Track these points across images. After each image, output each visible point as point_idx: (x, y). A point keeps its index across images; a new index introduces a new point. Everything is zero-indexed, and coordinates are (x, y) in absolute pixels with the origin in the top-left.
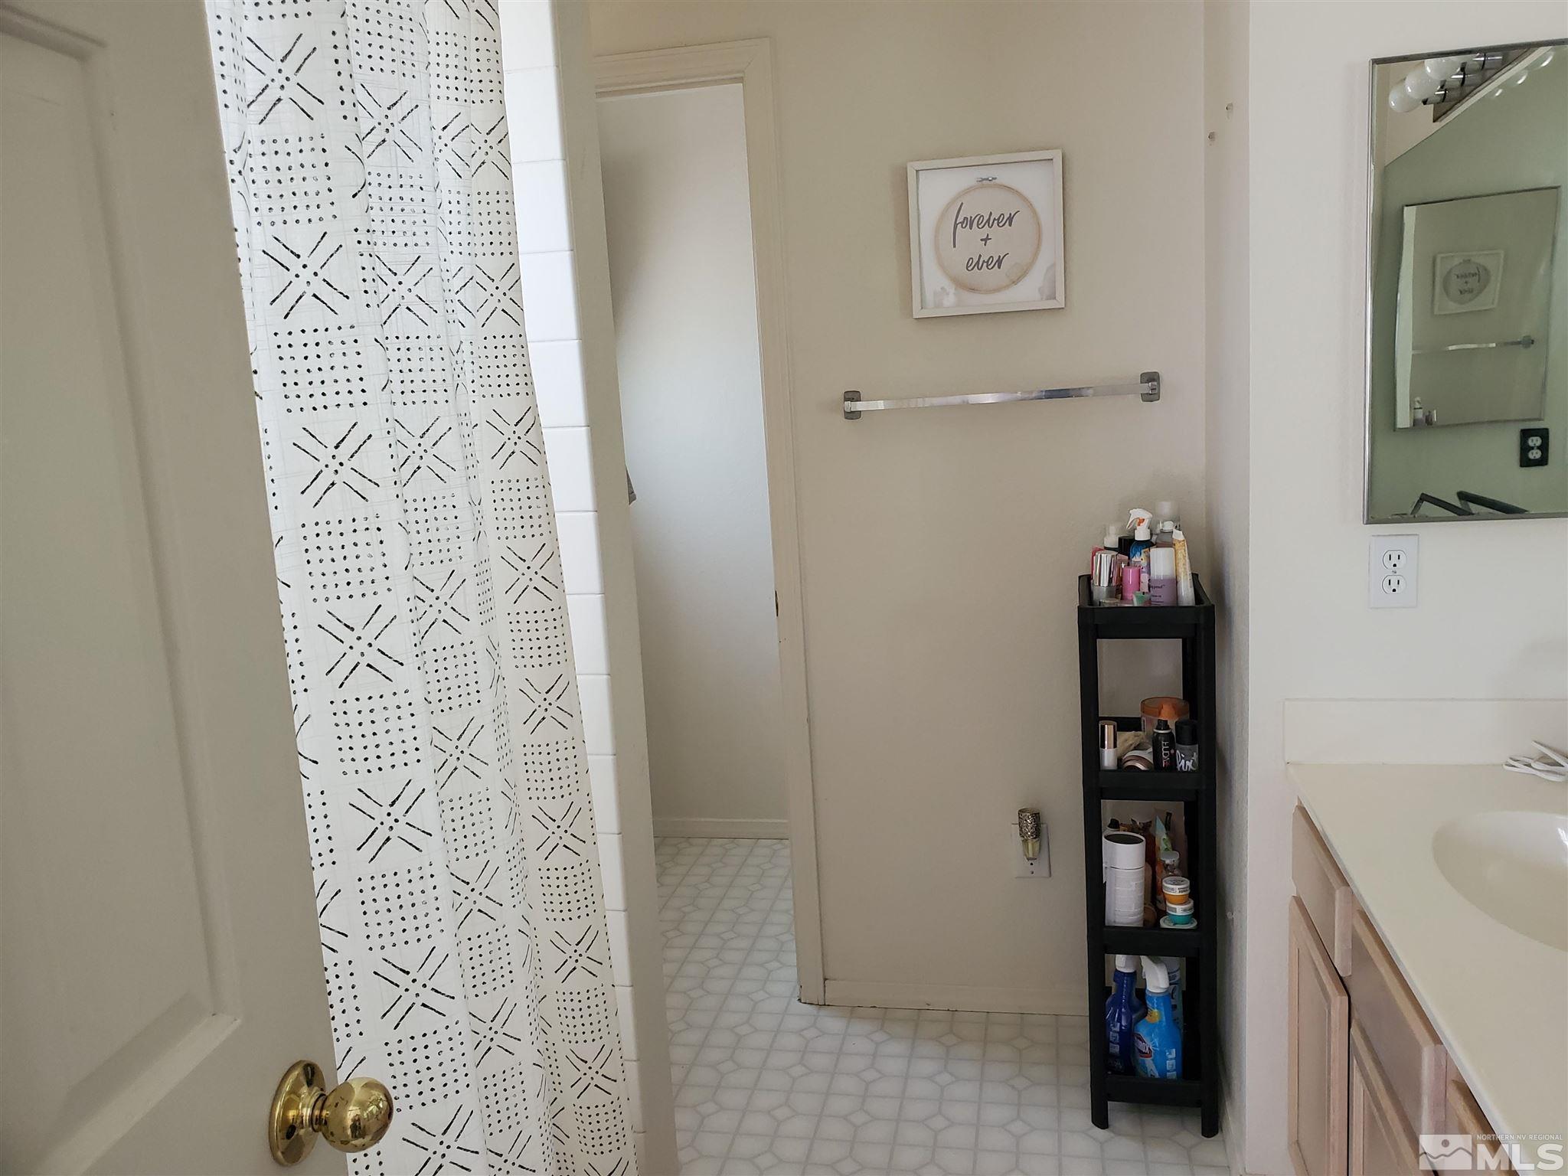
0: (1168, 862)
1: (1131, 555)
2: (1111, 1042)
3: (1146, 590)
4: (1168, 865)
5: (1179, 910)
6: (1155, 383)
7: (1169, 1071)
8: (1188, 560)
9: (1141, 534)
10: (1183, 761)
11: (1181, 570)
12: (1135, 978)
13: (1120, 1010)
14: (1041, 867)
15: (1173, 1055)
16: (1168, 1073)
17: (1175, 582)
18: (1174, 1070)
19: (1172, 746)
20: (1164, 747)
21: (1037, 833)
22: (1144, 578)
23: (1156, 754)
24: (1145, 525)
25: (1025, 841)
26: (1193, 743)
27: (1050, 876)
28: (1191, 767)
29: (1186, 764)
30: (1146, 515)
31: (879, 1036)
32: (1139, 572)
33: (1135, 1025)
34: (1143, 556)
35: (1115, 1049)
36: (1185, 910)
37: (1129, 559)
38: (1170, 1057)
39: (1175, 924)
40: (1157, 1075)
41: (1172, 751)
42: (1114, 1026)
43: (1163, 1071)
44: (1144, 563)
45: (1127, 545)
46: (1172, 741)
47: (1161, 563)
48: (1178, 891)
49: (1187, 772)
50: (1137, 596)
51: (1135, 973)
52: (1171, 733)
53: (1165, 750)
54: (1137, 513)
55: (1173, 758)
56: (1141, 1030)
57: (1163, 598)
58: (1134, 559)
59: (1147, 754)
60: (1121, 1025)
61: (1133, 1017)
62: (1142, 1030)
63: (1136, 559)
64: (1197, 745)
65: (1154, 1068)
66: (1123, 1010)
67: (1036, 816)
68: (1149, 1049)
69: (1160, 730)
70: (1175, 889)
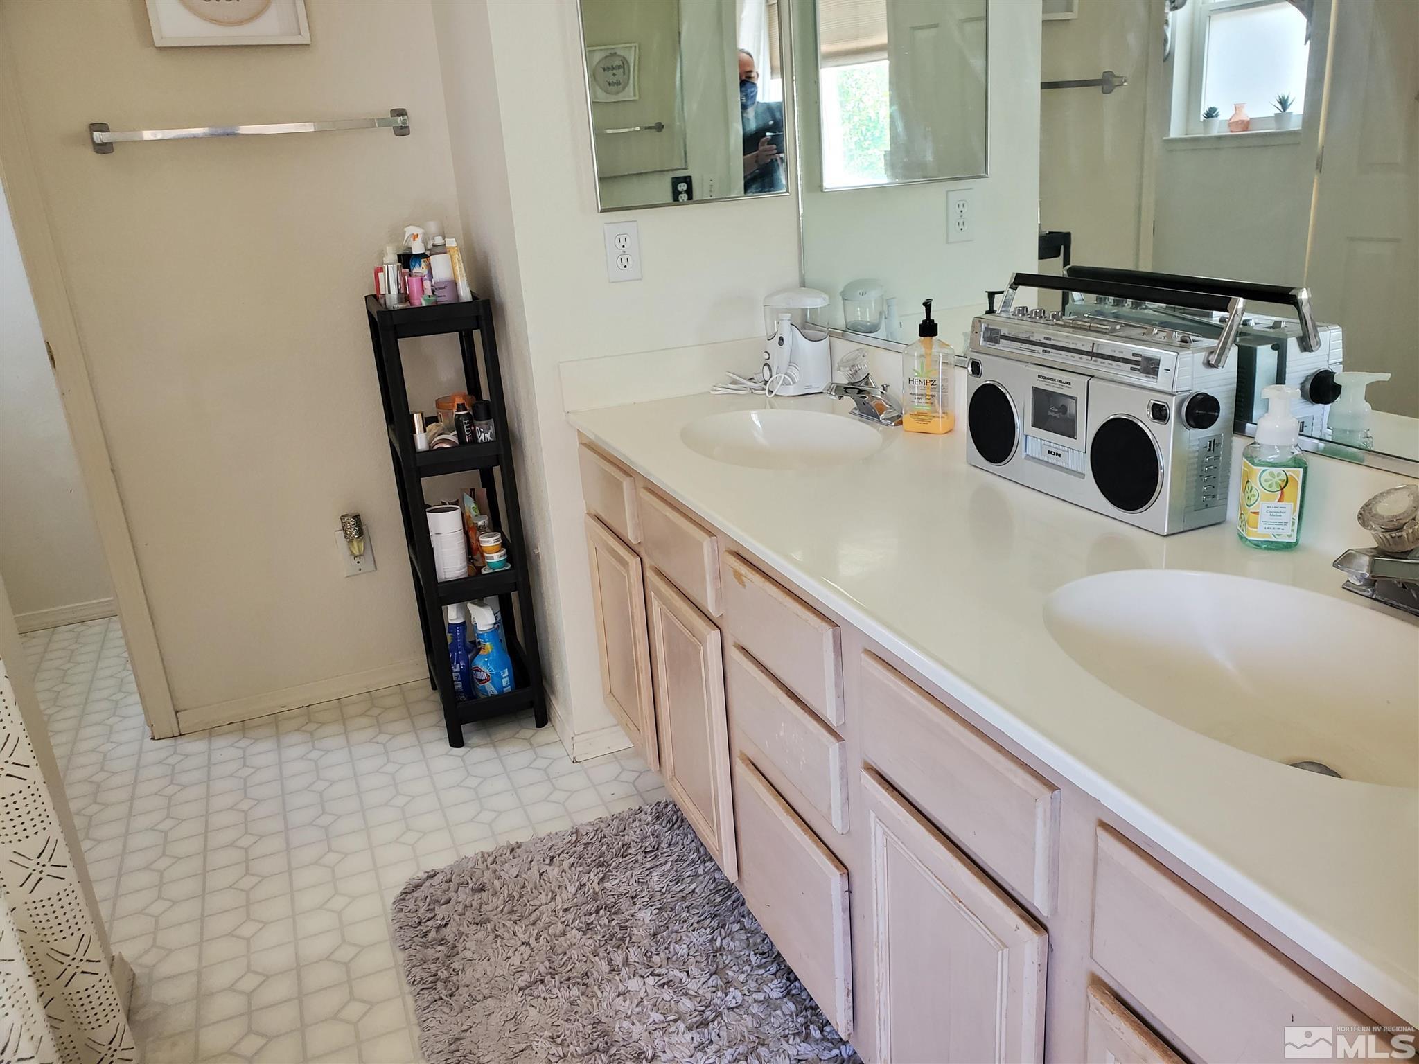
0: (480, 523)
1: (412, 268)
2: (455, 681)
3: (431, 294)
4: (480, 526)
5: (496, 558)
6: (405, 117)
7: (505, 687)
8: (462, 264)
9: (417, 248)
10: (483, 434)
11: (458, 273)
12: (466, 625)
13: (457, 653)
14: (367, 564)
15: (507, 674)
16: (505, 689)
17: (454, 283)
18: (509, 685)
19: (472, 424)
20: (465, 426)
21: (360, 532)
22: (427, 284)
23: (460, 435)
24: (419, 240)
25: (351, 542)
26: (488, 418)
27: (376, 569)
28: (489, 438)
29: (485, 436)
30: (419, 231)
31: (244, 743)
32: (422, 280)
33: (471, 662)
34: (423, 265)
35: (459, 686)
36: (501, 556)
37: (410, 271)
38: (504, 676)
39: (494, 570)
40: (496, 692)
41: (473, 428)
42: (455, 668)
43: (500, 689)
44: (425, 271)
45: (406, 260)
46: (472, 419)
47: (442, 268)
48: (493, 542)
49: (488, 442)
50: (424, 299)
51: (464, 623)
52: (468, 414)
53: (466, 427)
54: (410, 230)
55: (474, 433)
56: (477, 663)
57: (446, 297)
58: (414, 271)
59: (452, 437)
60: (460, 666)
61: (469, 656)
62: (479, 663)
63: (416, 270)
64: (492, 420)
65: (493, 689)
66: (459, 652)
67: (357, 518)
68: (487, 675)
69: (460, 411)
70: (490, 542)
